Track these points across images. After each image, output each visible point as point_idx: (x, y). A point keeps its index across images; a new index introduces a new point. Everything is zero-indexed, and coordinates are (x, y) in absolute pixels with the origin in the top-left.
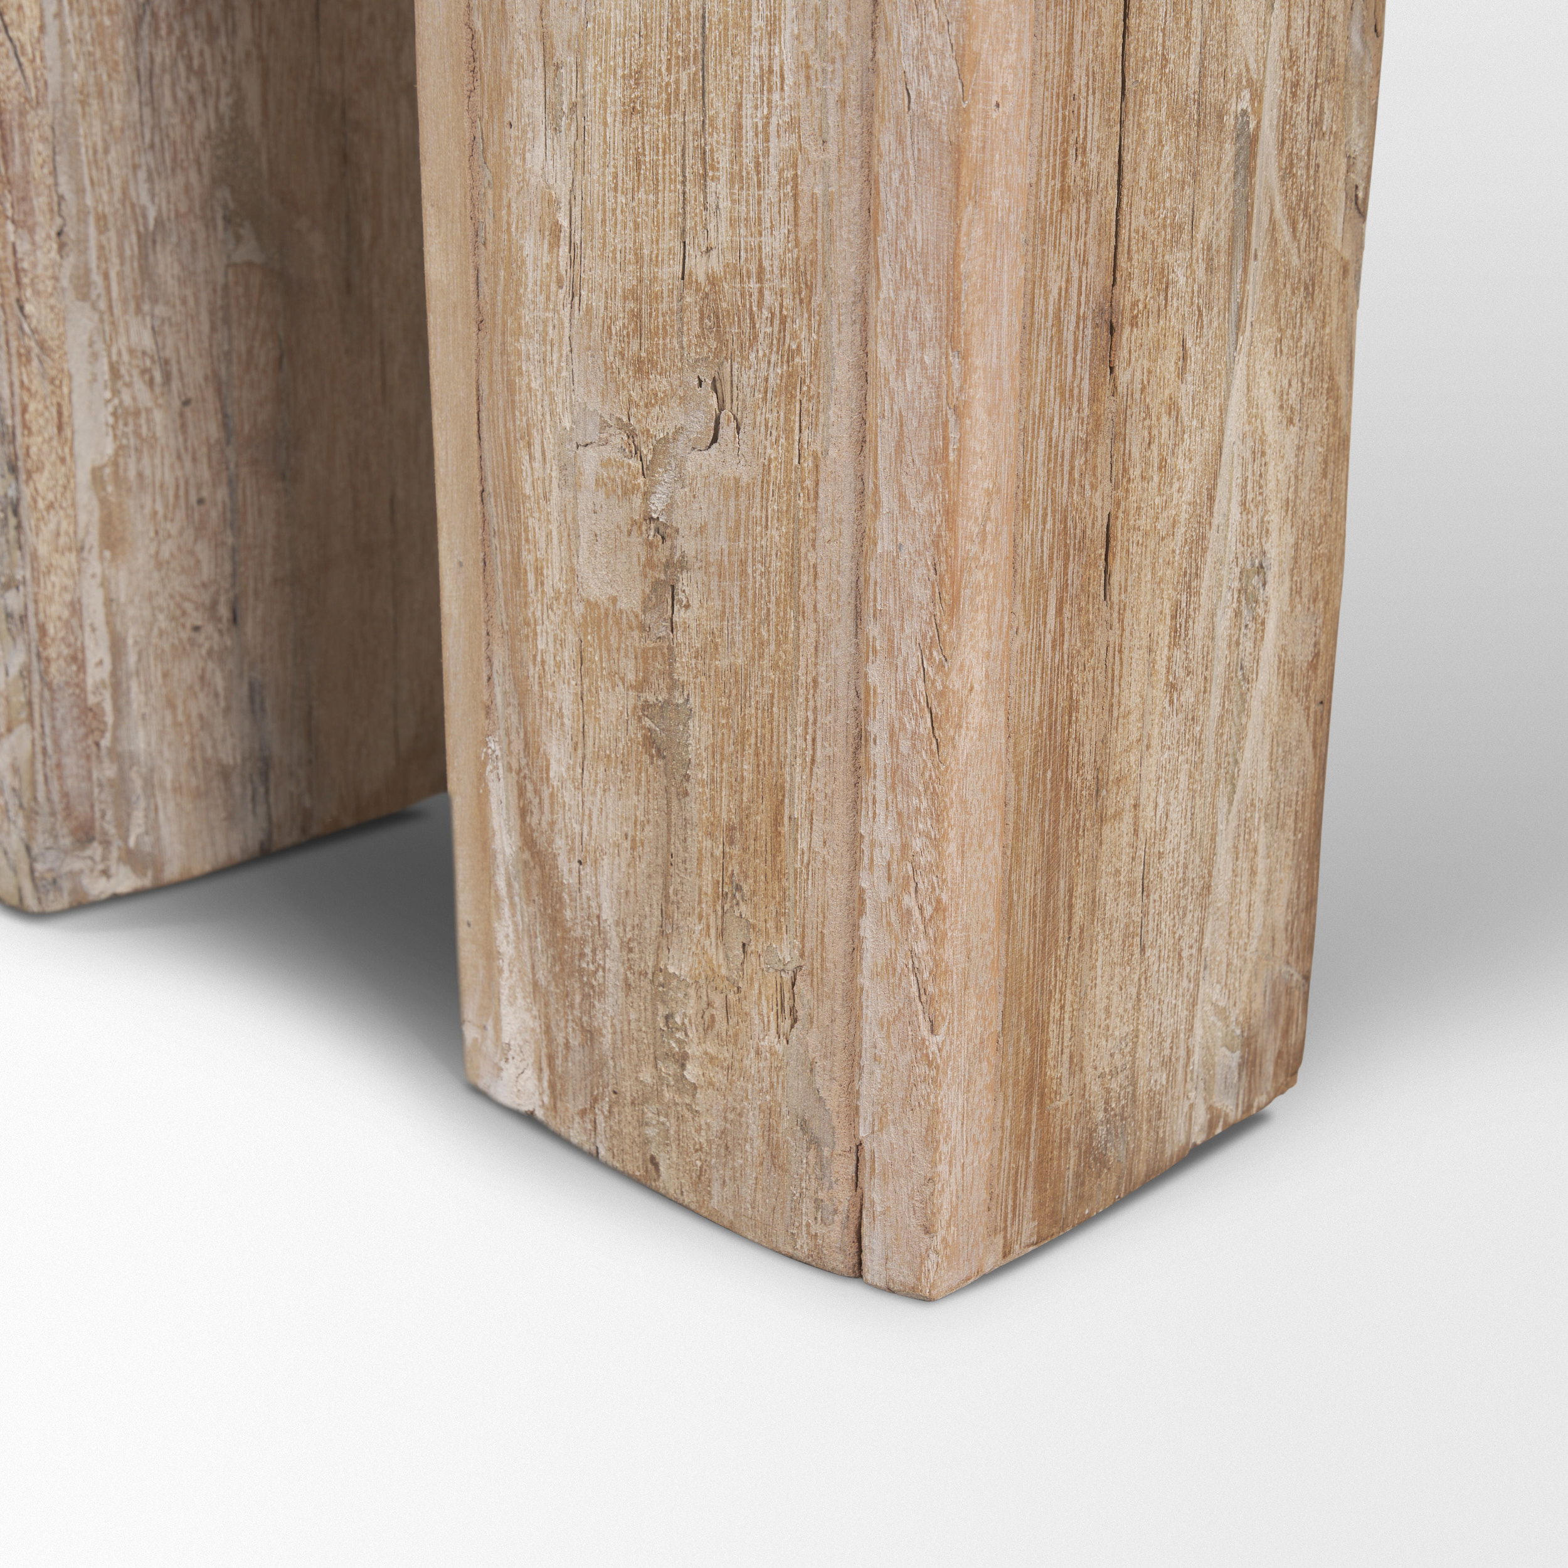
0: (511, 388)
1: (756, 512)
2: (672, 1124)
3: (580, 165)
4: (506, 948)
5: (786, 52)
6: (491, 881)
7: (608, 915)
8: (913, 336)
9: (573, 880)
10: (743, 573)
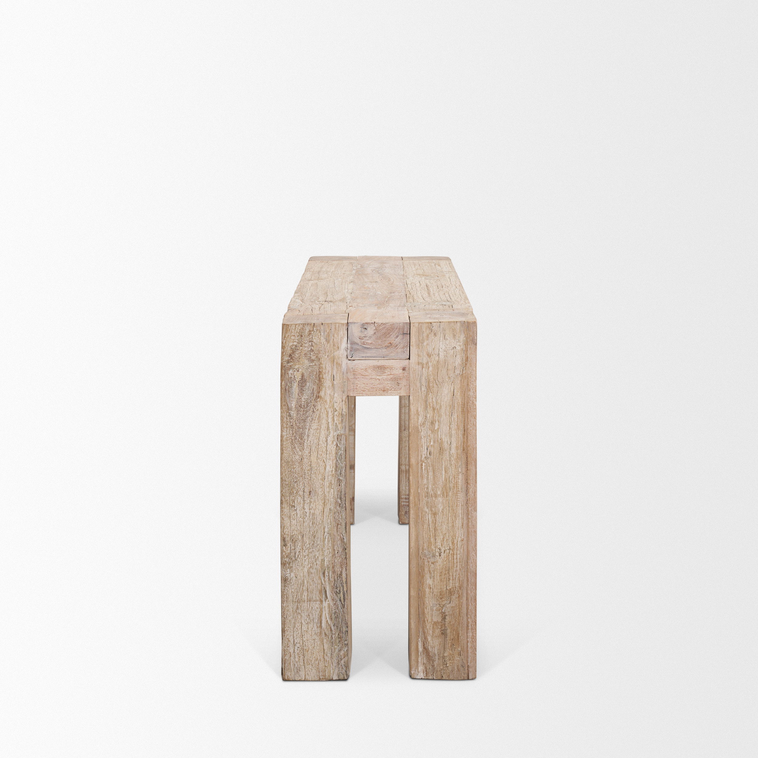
0: (424, 603)
1: (455, 609)
2: (445, 672)
3: (434, 581)
4: (420, 661)
5: (458, 568)
6: (418, 654)
7: (436, 652)
8: (472, 590)
9: (431, 650)
10: (454, 614)
